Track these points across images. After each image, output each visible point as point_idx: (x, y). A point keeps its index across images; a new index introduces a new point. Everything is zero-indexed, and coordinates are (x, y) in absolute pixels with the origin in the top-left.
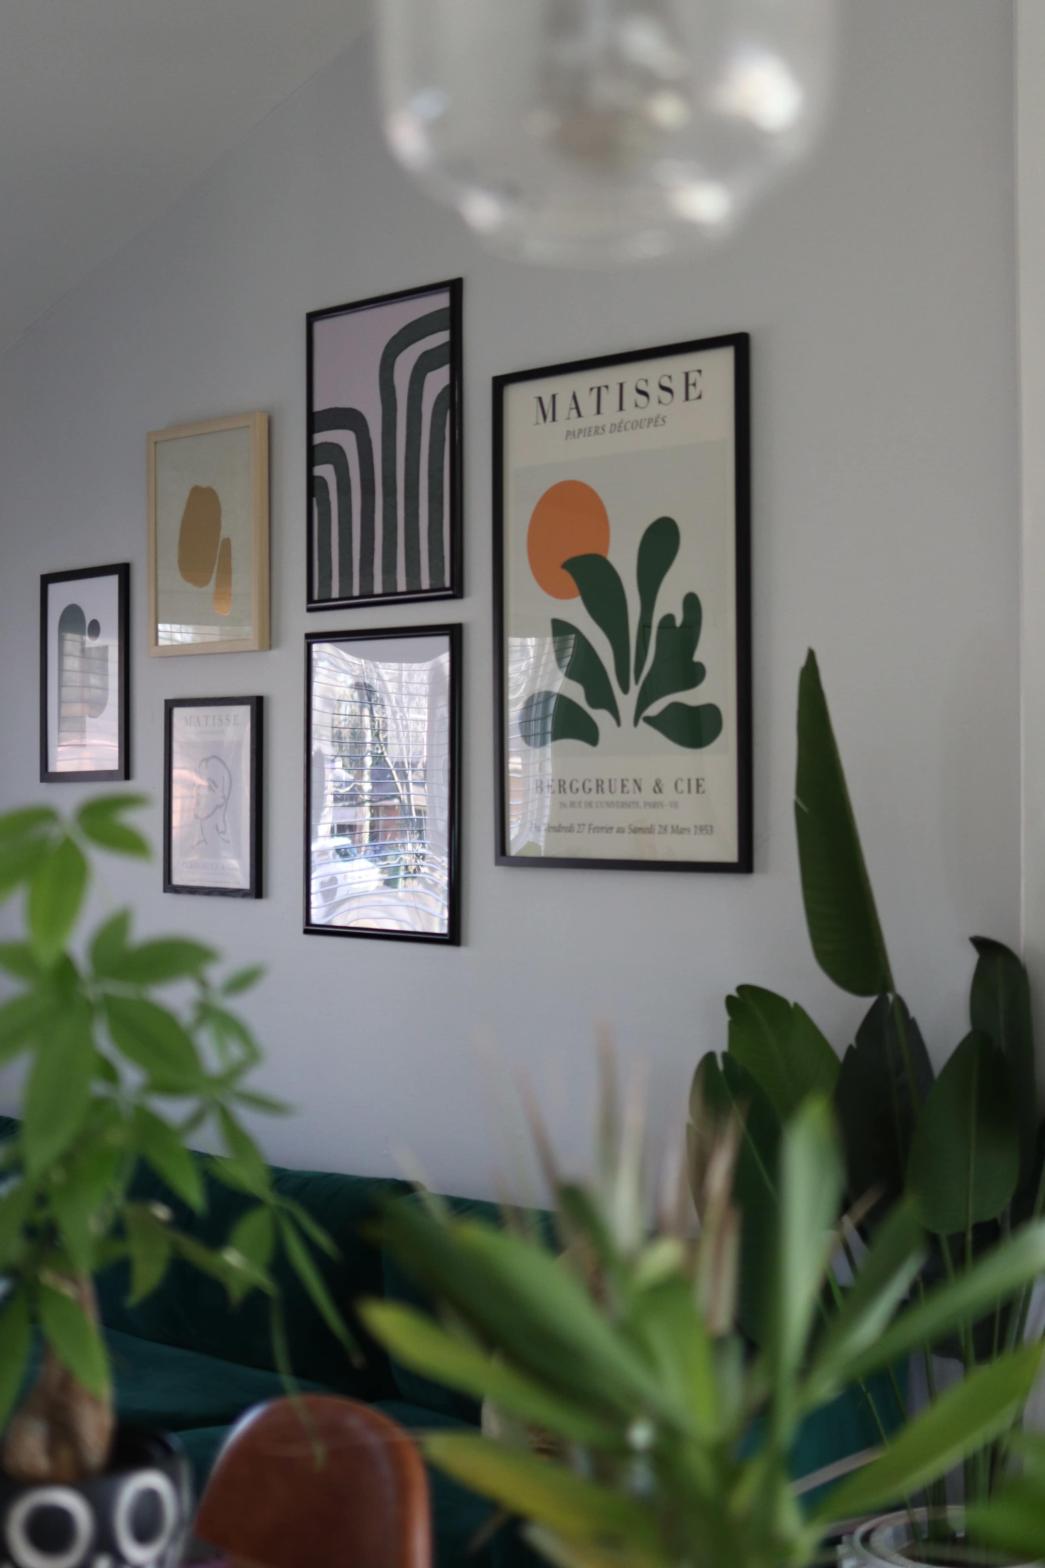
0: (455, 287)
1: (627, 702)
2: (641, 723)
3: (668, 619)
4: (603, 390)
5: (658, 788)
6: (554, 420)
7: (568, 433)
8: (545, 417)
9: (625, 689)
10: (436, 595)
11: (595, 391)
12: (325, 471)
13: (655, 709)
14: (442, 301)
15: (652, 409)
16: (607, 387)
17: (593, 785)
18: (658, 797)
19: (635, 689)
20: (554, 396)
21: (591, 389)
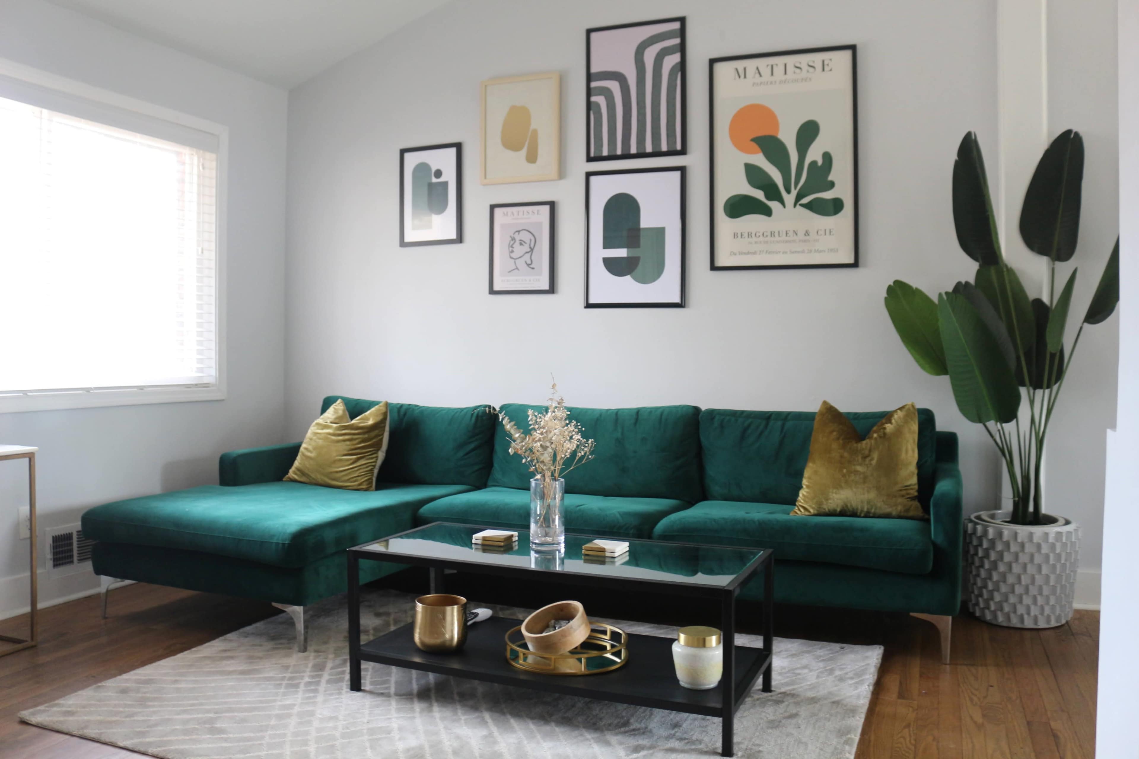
0: (682, 20)
1: (789, 199)
2: (798, 206)
3: (814, 163)
4: (774, 67)
5: (807, 233)
6: (745, 77)
7: (754, 84)
8: (739, 77)
9: (788, 191)
10: (672, 153)
11: (770, 67)
12: (599, 100)
13: (805, 200)
14: (677, 25)
15: (804, 74)
16: (777, 65)
17: (769, 234)
18: (807, 238)
19: (794, 193)
20: (745, 69)
21: (768, 66)
